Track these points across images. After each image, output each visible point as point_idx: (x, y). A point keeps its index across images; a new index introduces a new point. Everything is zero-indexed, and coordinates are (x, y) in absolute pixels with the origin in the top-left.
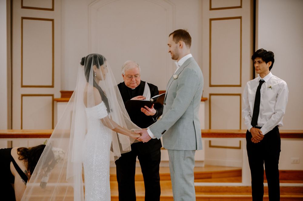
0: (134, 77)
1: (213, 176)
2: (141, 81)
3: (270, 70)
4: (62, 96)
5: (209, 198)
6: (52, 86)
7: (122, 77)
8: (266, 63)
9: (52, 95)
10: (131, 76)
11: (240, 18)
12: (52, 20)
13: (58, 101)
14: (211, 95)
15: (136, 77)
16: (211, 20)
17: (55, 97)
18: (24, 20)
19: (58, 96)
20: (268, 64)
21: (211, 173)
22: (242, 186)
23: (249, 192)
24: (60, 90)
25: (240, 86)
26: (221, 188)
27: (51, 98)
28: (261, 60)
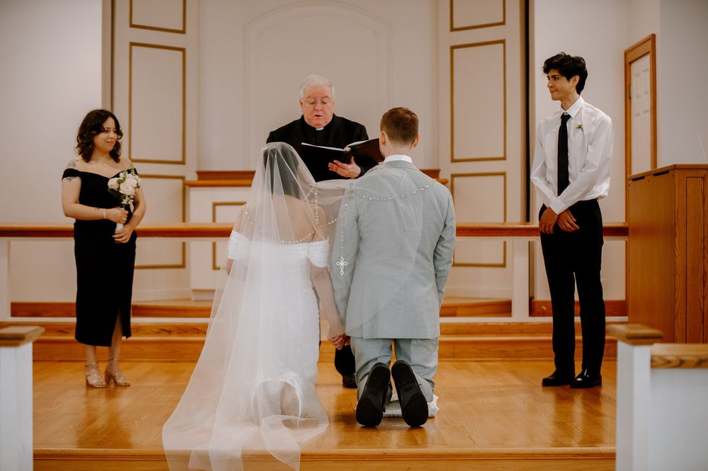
0: (319, 101)
1: (459, 311)
2: (334, 115)
3: (579, 92)
4: (199, 179)
5: (454, 343)
6: (183, 163)
7: (300, 105)
8: (568, 79)
9: (183, 178)
10: (313, 100)
11: (503, 42)
12: (183, 50)
13: (192, 185)
14: (453, 176)
15: (324, 103)
16: (453, 48)
17: (188, 179)
18: (134, 47)
19: (192, 177)
20: (572, 80)
21: (456, 307)
22: (513, 323)
23: (524, 333)
24: (196, 169)
25: (504, 158)
26: (475, 325)
27: (180, 182)
28: (556, 73)
